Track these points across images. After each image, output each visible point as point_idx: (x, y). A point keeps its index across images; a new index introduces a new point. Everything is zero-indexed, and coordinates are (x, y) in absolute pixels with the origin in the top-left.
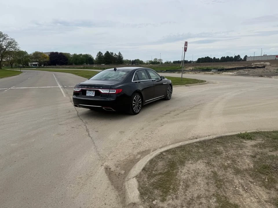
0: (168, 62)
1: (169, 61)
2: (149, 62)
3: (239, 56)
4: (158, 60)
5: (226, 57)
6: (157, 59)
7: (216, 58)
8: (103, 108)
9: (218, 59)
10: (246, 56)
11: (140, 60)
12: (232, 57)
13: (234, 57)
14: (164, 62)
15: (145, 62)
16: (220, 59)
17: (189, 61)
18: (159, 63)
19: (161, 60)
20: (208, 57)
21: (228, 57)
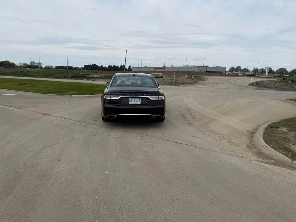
0: (48, 67)
1: (50, 66)
2: (23, 65)
3: (124, 66)
4: (36, 64)
5: (112, 66)
6: (34, 62)
7: (104, 66)
8: (153, 116)
9: (106, 67)
10: (130, 67)
11: (10, 62)
12: (118, 66)
13: (119, 67)
14: (44, 66)
15: (19, 65)
16: (107, 67)
17: (74, 67)
18: (37, 67)
19: (40, 63)
20: (95, 64)
21: (114, 66)
